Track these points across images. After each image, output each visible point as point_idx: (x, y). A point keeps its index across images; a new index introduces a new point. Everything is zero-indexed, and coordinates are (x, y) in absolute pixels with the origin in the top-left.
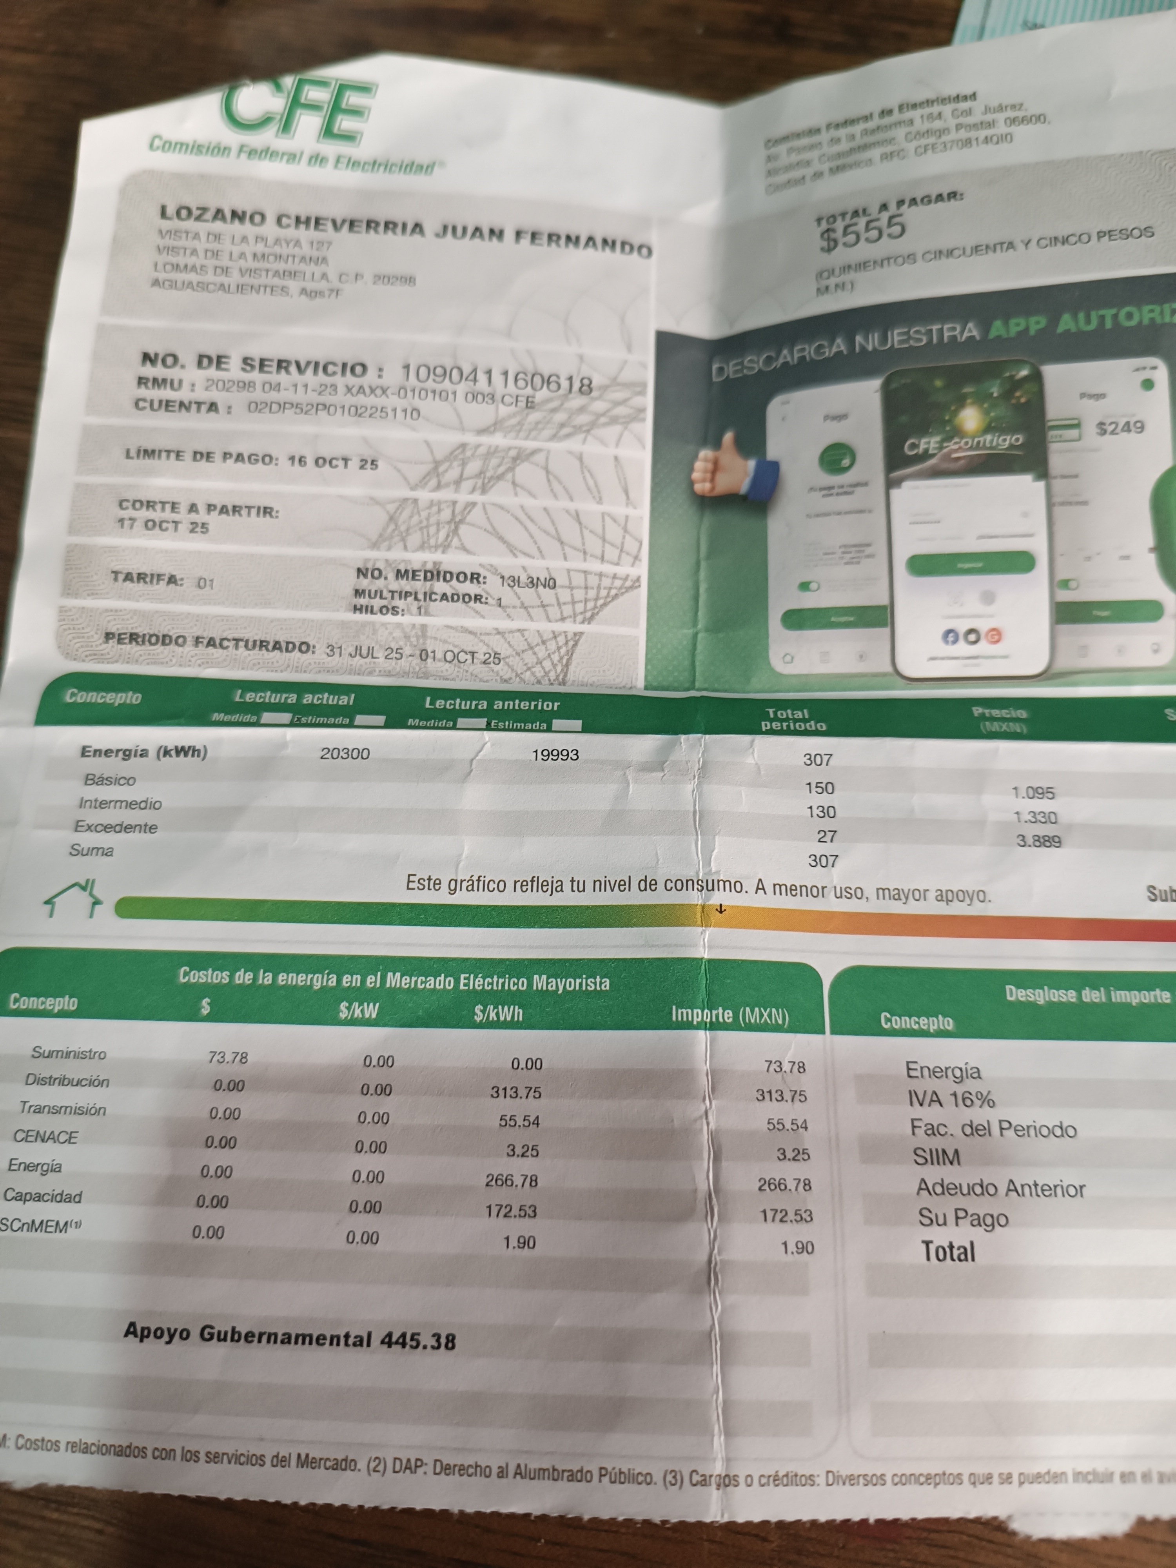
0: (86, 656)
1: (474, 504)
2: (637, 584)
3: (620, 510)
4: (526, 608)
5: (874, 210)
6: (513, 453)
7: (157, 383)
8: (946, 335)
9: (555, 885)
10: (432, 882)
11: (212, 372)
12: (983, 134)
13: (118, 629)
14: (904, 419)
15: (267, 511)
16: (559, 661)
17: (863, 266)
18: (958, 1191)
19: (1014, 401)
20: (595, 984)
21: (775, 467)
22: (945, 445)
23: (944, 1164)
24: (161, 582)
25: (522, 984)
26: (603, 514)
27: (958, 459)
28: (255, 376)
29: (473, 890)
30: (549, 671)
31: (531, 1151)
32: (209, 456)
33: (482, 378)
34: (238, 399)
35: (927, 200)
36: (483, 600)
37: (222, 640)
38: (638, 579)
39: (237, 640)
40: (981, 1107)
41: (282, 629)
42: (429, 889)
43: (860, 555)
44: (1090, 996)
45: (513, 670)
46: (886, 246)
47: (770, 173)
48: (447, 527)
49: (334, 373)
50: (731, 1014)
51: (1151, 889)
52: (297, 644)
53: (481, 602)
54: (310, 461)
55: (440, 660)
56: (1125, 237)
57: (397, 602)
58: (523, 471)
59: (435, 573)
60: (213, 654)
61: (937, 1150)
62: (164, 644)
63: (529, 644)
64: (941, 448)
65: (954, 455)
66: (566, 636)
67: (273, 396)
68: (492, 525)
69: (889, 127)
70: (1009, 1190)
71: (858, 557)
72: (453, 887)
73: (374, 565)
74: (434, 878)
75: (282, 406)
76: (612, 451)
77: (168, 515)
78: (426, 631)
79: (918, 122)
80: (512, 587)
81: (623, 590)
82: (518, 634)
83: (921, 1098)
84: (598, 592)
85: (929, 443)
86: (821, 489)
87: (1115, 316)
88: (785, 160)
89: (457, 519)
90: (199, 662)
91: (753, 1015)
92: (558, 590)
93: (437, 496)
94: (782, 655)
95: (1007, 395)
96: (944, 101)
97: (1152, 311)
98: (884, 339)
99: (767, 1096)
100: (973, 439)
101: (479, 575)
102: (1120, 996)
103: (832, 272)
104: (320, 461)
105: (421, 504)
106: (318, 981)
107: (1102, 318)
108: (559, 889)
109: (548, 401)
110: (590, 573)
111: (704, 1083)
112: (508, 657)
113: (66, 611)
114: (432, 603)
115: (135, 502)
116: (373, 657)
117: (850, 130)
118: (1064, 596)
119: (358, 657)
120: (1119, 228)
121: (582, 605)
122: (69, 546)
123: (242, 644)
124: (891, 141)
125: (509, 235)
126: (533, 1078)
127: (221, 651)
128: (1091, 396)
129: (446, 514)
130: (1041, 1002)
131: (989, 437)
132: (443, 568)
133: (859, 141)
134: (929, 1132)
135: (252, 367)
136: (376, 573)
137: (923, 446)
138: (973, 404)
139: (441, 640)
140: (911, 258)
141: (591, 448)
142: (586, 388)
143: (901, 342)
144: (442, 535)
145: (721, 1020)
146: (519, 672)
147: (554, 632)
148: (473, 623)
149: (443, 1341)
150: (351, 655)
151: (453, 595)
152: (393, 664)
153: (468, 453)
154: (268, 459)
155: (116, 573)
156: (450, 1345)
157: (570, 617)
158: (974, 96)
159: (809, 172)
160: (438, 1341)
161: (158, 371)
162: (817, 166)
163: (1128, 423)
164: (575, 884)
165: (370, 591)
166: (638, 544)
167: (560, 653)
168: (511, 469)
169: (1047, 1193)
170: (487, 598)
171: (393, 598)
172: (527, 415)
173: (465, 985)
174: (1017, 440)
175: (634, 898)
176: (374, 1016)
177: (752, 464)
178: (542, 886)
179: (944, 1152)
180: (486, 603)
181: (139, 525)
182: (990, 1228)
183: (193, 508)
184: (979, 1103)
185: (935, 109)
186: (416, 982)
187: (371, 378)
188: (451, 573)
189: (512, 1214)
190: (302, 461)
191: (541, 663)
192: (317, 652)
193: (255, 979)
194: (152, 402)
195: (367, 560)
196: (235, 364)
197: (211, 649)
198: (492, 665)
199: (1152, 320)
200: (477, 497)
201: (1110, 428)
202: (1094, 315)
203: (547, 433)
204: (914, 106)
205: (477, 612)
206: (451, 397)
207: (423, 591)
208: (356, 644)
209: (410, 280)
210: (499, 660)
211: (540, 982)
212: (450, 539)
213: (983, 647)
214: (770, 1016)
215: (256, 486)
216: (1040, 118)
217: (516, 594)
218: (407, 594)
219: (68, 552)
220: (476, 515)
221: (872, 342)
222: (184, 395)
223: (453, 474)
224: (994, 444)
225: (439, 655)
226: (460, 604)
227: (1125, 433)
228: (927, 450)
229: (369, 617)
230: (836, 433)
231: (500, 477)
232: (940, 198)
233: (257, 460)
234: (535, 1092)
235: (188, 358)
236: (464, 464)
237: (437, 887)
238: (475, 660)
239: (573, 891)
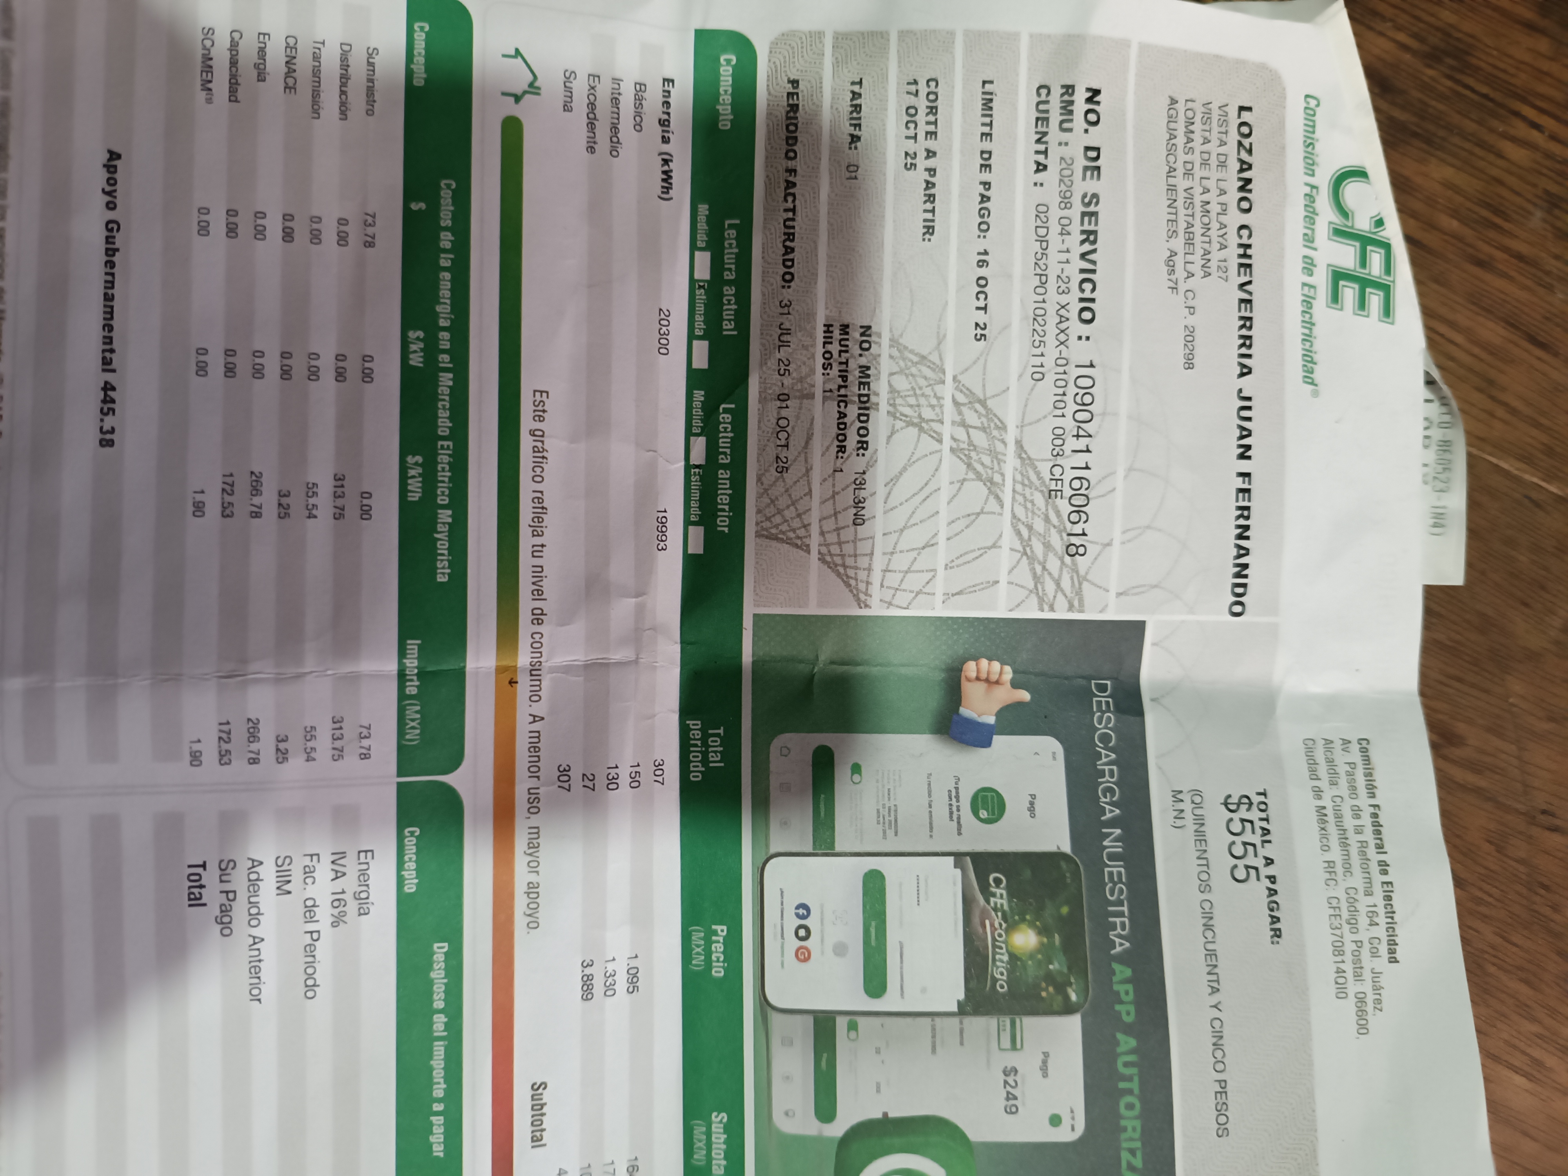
0: (774, 63)
1: (940, 441)
2: (862, 605)
3: (939, 587)
4: (833, 497)
5: (1268, 851)
6: (997, 478)
7: (1067, 108)
8: (1118, 920)
9: (539, 529)
10: (541, 413)
11: (1081, 162)
12: (1348, 967)
13: (802, 91)
14: (1027, 874)
15: (929, 230)
16: (781, 531)
17: (1201, 837)
18: (253, 894)
19: (1044, 985)
20: (443, 568)
21: (986, 743)
22: (999, 914)
23: (278, 882)
24: (853, 128)
25: (444, 500)
26: (935, 570)
27: (984, 927)
28: (1078, 208)
29: (534, 452)
30: (771, 522)
31: (284, 512)
32: (986, 167)
33: (1081, 444)
34: (1051, 194)
35: (1273, 906)
36: (840, 454)
37: (794, 195)
38: (867, 606)
39: (794, 210)
40: (332, 915)
41: (807, 253)
42: (535, 411)
43: (887, 825)
44: (439, 1022)
45: (771, 486)
46: (1221, 862)
47: (1328, 742)
48: (916, 415)
49: (1082, 291)
50: (413, 693)
51: (543, 1086)
52: (792, 270)
53: (838, 452)
54: (982, 272)
55: (778, 413)
56: (1219, 1108)
57: (836, 368)
58: (976, 491)
59: (867, 405)
60: (779, 187)
61: (290, 875)
62: (787, 138)
63: (796, 501)
64: (995, 909)
65: (987, 922)
66: (806, 537)
67: (1055, 229)
68: (918, 459)
69: (1366, 871)
70: (254, 938)
71: (884, 823)
72: (537, 433)
73: (876, 343)
74: (545, 415)
75: (1042, 240)
76: (1003, 579)
77: (922, 129)
78: (808, 399)
79: (1370, 900)
80: (855, 482)
81: (855, 592)
82: (807, 490)
83: (339, 862)
84: (851, 567)
85: (1001, 897)
86: (957, 789)
87: (1130, 1092)
88: (1341, 759)
89: (924, 425)
90: (771, 176)
91: (413, 711)
92: (852, 528)
93: (948, 403)
94: (789, 746)
95: (1050, 978)
96: (1391, 929)
97: (1134, 1129)
98: (1113, 857)
99: (338, 725)
100: (1004, 942)
101: (866, 449)
102: (439, 1050)
103: (1198, 806)
104: (982, 282)
105: (938, 388)
106: (444, 309)
107: (1130, 1079)
108: (535, 533)
109: (1058, 514)
110: (871, 560)
111: (347, 668)
112: (784, 481)
113: (820, 38)
114: (836, 403)
115: (936, 94)
116: (780, 346)
117: (1369, 830)
118: (841, 1023)
119: (780, 332)
120: (1229, 1103)
121: (838, 552)
122: (888, 33)
123: (790, 215)
124: (1348, 870)
125: (1244, 466)
126: (352, 511)
127: (783, 195)
128: (1045, 1062)
129: (927, 413)
130: (433, 975)
131: (1006, 958)
132: (872, 413)
133: (1353, 839)
134: (307, 870)
135: (1089, 204)
136: (866, 345)
137: (998, 891)
138: (1042, 944)
139: (799, 413)
140: (1205, 887)
141: (1005, 557)
142: (1073, 551)
143: (1111, 874)
144: (907, 411)
145: (408, 684)
146: (769, 492)
147: (809, 525)
148: (817, 446)
149: (108, 437)
150: (782, 324)
151: (845, 424)
152: (774, 367)
153: (995, 433)
154: (984, 228)
155: (860, 83)
156: (104, 443)
157: (825, 541)
158: (1393, 960)
159: (1324, 784)
160: (108, 432)
161: (1080, 106)
162: (1329, 793)
163: (1015, 1098)
164: (540, 548)
165: (847, 340)
166: (905, 606)
167: (789, 531)
168: (979, 477)
169: (253, 970)
170: (842, 457)
171: (841, 363)
172: (1042, 491)
173: (442, 446)
174: (1002, 987)
175: (526, 604)
176: (411, 363)
177: (991, 720)
178: (538, 517)
179: (289, 882)
180: (837, 457)
181: (912, 100)
182: (219, 920)
183: (930, 154)
184: (336, 914)
185: (1382, 920)
186: (444, 400)
187: (1076, 328)
188: (867, 421)
189: (225, 495)
190: (982, 263)
191: (779, 513)
192: (784, 290)
193: (445, 251)
194: (1047, 102)
195: (879, 335)
196: (1091, 186)
197: (783, 185)
198: (775, 465)
199: (1125, 1129)
200: (947, 442)
201: (1010, 1080)
202: (1134, 1071)
203: (1020, 512)
204: (1388, 898)
205: (828, 448)
206: (1059, 412)
207: (848, 393)
208: (793, 328)
209: (1189, 365)
210: (781, 472)
211: (445, 516)
212: (904, 418)
213: (793, 944)
214: (413, 728)
215: (954, 218)
216: (1363, 1028)
217: (848, 486)
218: (844, 378)
219: (881, 33)
220: (927, 443)
221: (1111, 844)
222: (1054, 135)
223: (971, 418)
224: (998, 963)
225: (784, 413)
226: (835, 430)
227: (1005, 1095)
228: (994, 895)
229: (820, 339)
230: (1015, 806)
231: (969, 465)
232: (1275, 920)
233: (982, 216)
234: (339, 514)
235: (1095, 137)
236: (983, 429)
237: (537, 418)
238: (780, 448)
239: (533, 546)
